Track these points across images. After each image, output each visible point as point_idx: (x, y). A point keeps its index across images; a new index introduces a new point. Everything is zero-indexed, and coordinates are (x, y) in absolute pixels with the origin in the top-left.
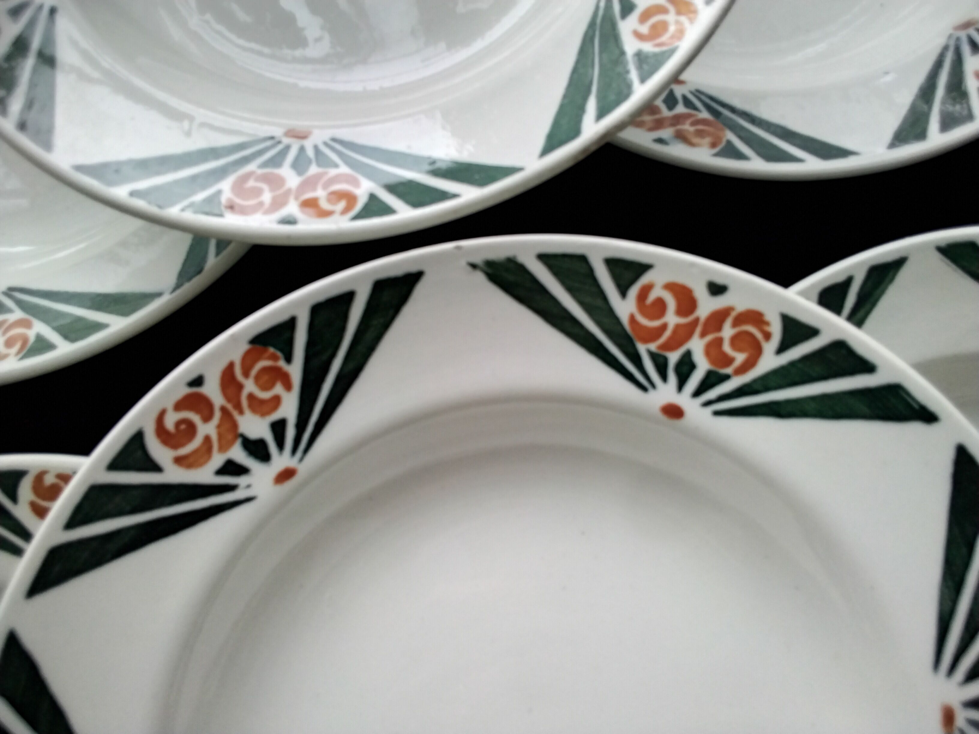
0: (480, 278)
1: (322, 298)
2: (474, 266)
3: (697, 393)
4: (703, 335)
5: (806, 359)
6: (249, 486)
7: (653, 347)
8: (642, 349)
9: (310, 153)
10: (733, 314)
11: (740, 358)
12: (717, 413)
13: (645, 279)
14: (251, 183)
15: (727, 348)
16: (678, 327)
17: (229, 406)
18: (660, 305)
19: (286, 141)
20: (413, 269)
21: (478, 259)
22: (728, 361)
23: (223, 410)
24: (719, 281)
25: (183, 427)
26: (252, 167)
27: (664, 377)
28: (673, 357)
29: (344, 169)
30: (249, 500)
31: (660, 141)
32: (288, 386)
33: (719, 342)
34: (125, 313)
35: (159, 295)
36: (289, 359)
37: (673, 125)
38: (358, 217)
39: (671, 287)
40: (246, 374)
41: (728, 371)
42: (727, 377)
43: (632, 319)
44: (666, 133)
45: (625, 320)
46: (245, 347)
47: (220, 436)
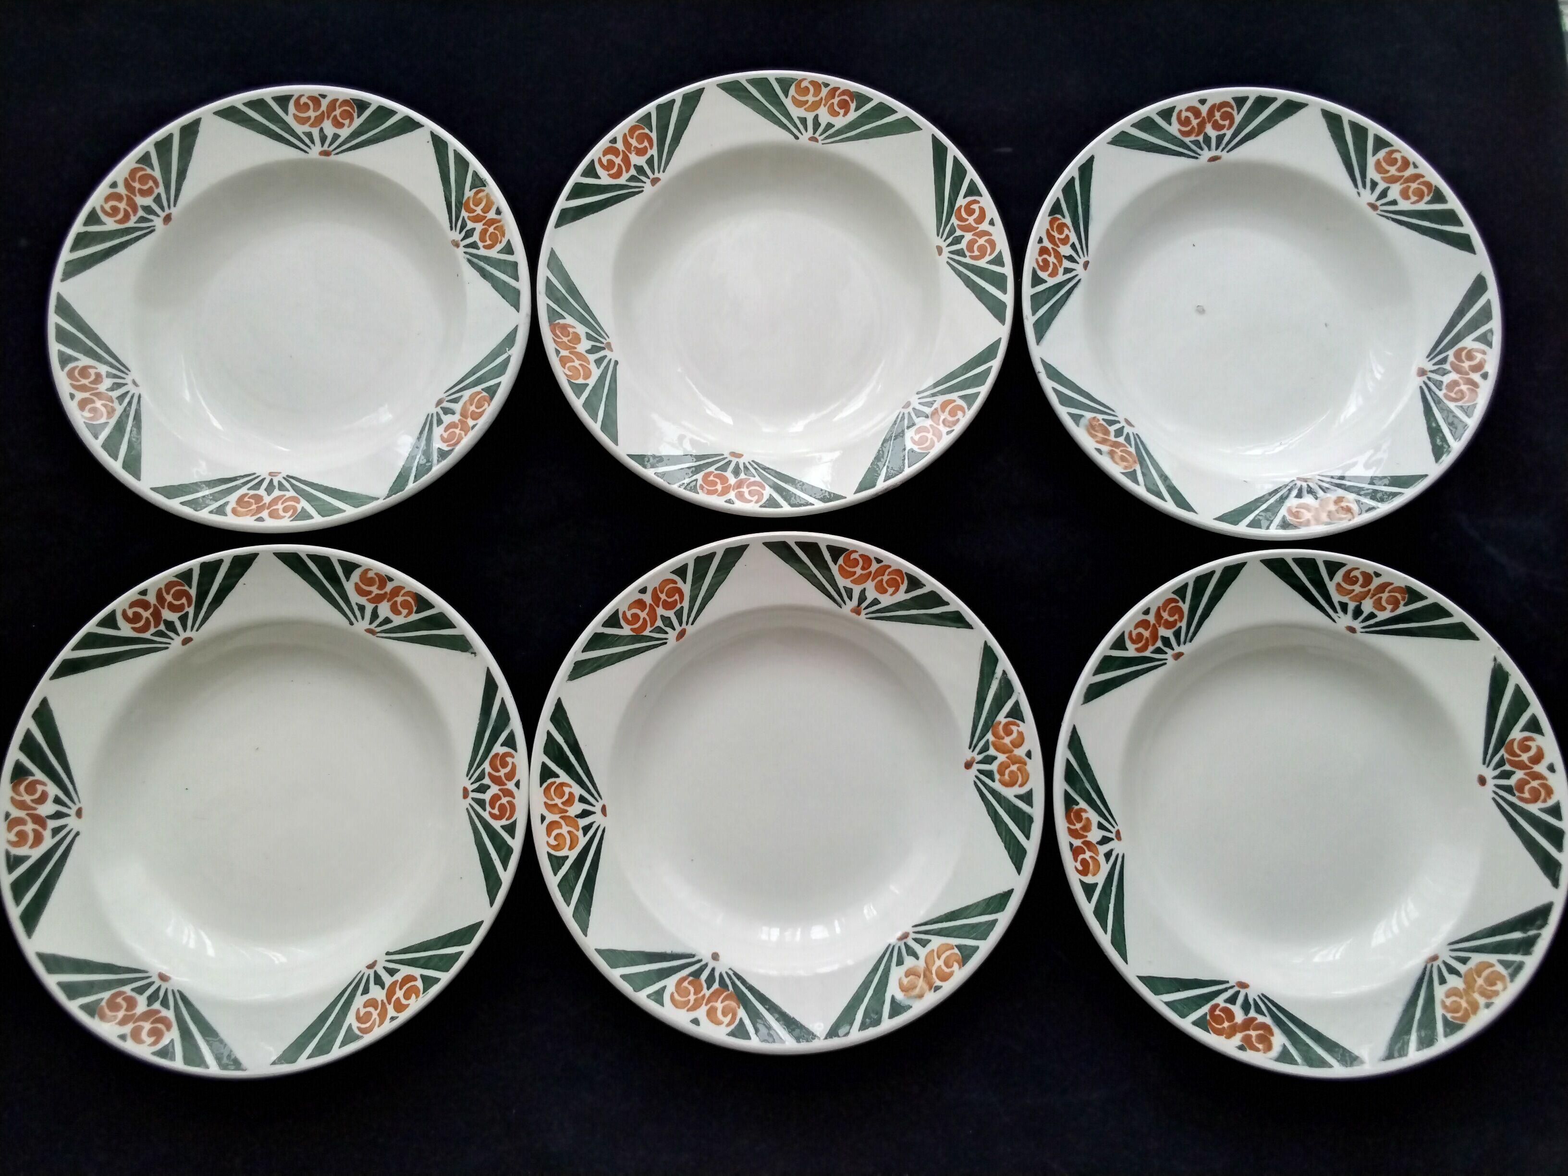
4: (1526, 774)
10: (1545, 782)
15: (1527, 787)
16: (1522, 761)
22: (1521, 791)
25: (1354, 579)
27: (1495, 769)
30: (1334, 621)
32: (1392, 611)
33: (1528, 783)
36: (1406, 605)
41: (1517, 794)
45: (1511, 737)
46: (1403, 585)
47: (1357, 595)
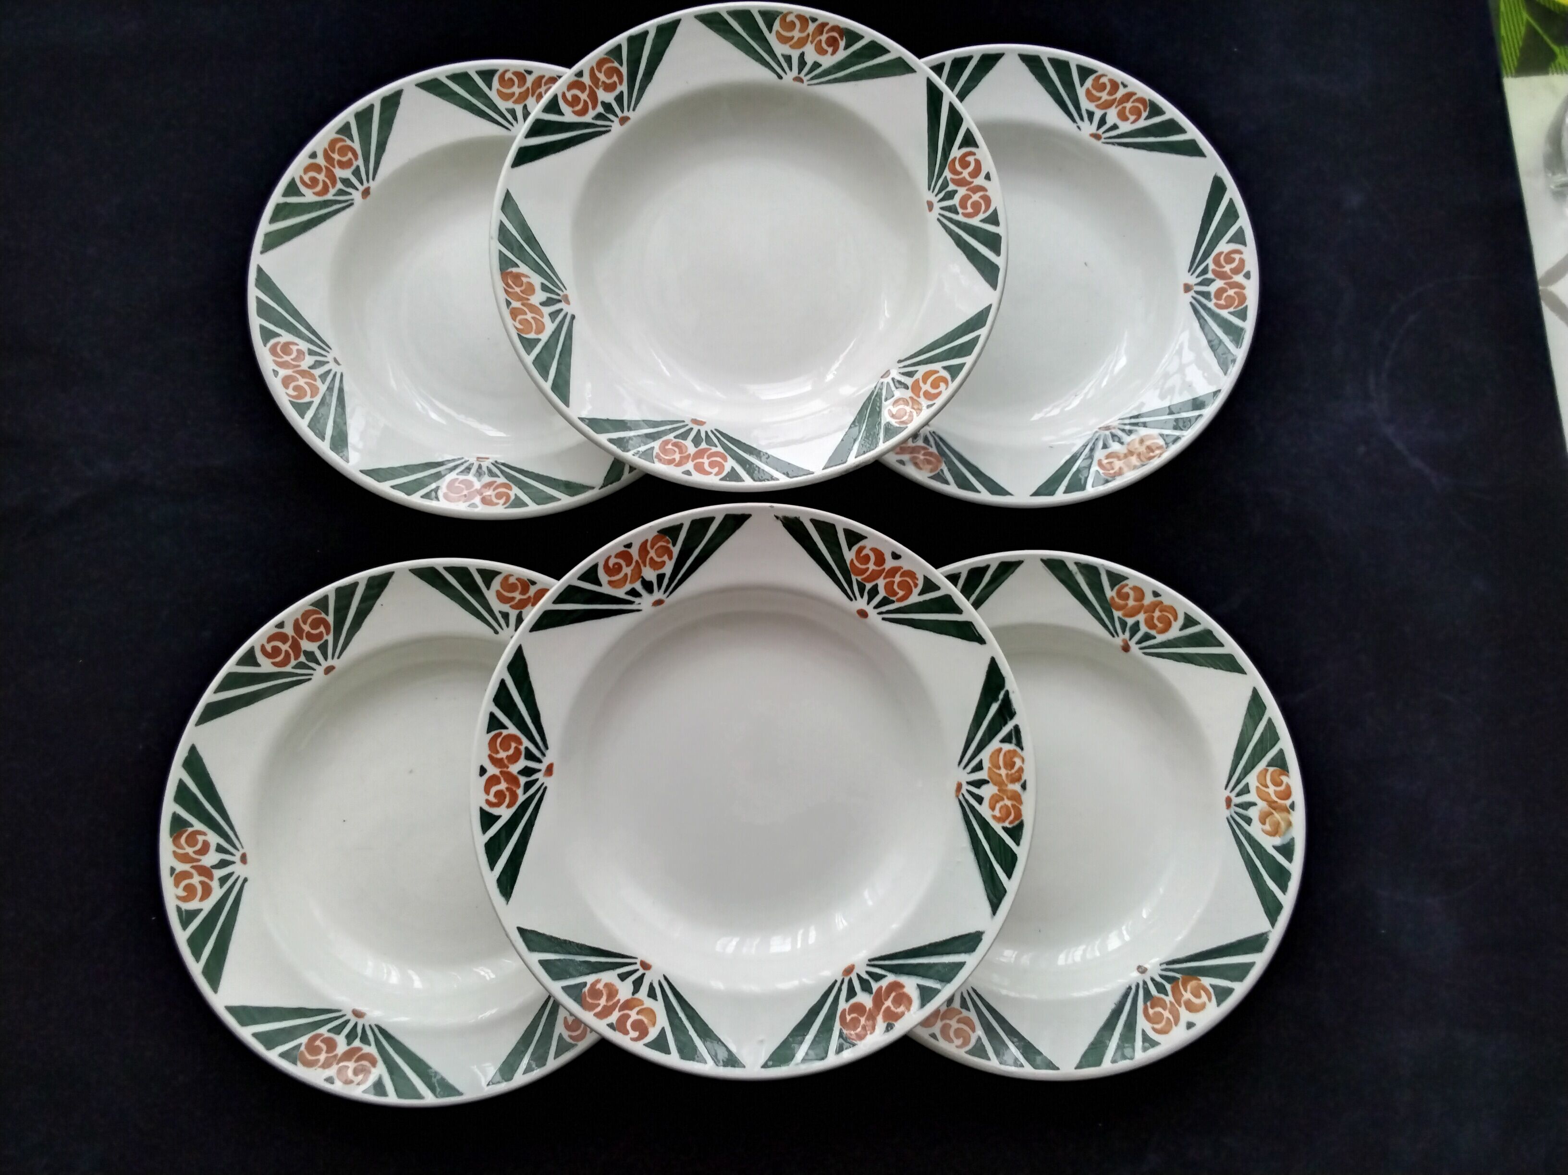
0: (779, 523)
1: (698, 517)
2: (777, 518)
3: (876, 607)
5: (932, 600)
6: (640, 604)
7: (859, 578)
8: (854, 578)
9: (703, 435)
11: (901, 593)
12: (884, 619)
13: (861, 544)
14: (670, 446)
17: (640, 561)
18: (867, 559)
19: (691, 425)
20: (747, 512)
21: (780, 515)
23: (637, 562)
24: (898, 553)
26: (671, 436)
28: (869, 586)
29: (720, 449)
31: (902, 462)
34: (572, 495)
35: (592, 488)
37: (911, 453)
38: (722, 479)
39: (874, 550)
40: (652, 548)
42: (893, 602)
43: (852, 561)
44: (906, 457)
